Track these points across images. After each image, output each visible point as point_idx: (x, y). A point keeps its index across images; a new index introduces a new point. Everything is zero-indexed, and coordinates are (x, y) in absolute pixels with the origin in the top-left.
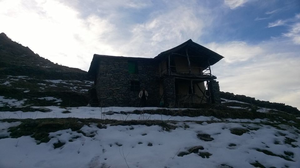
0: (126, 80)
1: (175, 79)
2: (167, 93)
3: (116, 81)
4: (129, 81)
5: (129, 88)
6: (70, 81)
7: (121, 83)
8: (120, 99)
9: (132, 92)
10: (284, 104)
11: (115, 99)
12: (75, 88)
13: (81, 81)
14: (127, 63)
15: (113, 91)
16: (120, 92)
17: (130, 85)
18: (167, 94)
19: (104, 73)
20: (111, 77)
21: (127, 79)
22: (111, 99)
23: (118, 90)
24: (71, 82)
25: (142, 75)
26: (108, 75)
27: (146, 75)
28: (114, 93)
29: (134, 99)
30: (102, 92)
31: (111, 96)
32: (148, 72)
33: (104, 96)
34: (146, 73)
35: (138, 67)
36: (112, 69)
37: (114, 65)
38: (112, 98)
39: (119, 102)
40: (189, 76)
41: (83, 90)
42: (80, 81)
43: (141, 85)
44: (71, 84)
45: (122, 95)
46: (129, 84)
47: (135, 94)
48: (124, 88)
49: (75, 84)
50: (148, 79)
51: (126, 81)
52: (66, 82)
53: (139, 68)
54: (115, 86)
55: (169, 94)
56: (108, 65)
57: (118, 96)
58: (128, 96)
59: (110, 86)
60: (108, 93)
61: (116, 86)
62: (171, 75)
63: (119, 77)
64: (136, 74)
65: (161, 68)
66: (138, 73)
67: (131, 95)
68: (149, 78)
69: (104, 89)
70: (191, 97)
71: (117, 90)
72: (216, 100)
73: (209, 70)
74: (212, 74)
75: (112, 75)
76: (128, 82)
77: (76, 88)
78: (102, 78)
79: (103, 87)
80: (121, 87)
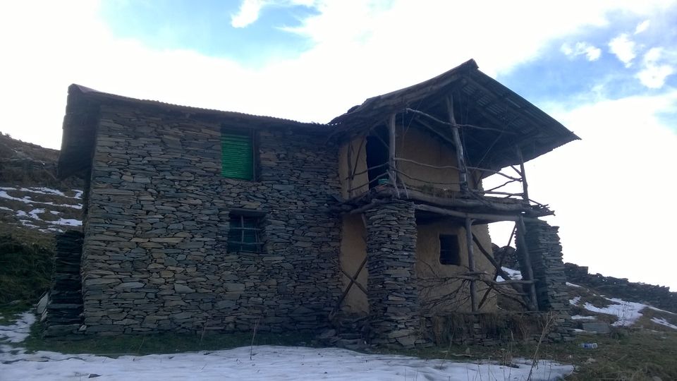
0: (208, 204)
1: (416, 210)
2: (388, 272)
3: (168, 207)
4: (220, 210)
5: (218, 241)
6: (23, 189)
7: (185, 219)
8: (179, 288)
9: (233, 256)
10: (668, 288)
11: (157, 286)
12: (34, 213)
13: (61, 191)
14: (219, 134)
15: (148, 252)
16: (181, 257)
17: (226, 226)
18: (389, 275)
19: (110, 174)
20: (146, 189)
21: (213, 204)
22: (137, 290)
23: (174, 247)
24: (28, 194)
25: (276, 187)
26: (131, 179)
27: (292, 187)
28: (154, 260)
29: (241, 287)
30: (95, 257)
31: (137, 276)
32: (298, 177)
33: (102, 276)
34: (293, 179)
35: (262, 156)
36: (150, 155)
37: (162, 141)
38: (141, 285)
39: (174, 303)
40: (464, 202)
41: (63, 222)
42: (57, 192)
43: (268, 228)
44: (26, 200)
45: (191, 270)
46: (220, 221)
47: (243, 266)
48: (198, 238)
49: (40, 200)
50: (300, 203)
51: (209, 209)
52: (9, 193)
53: (265, 159)
54: (158, 231)
55: (396, 279)
56: (136, 138)
57: (171, 275)
58: (215, 273)
59: (134, 228)
60: (122, 262)
61: (163, 231)
62: (403, 196)
63: (177, 191)
64: (250, 184)
65: (350, 166)
66: (259, 181)
67: (227, 268)
68: (304, 201)
69: (108, 242)
70: (467, 284)
71: (168, 246)
72: (553, 297)
73: (519, 180)
74: (530, 197)
75: (148, 181)
76: (219, 216)
77: (38, 214)
78: (102, 191)
79: (102, 233)
80: (188, 235)
